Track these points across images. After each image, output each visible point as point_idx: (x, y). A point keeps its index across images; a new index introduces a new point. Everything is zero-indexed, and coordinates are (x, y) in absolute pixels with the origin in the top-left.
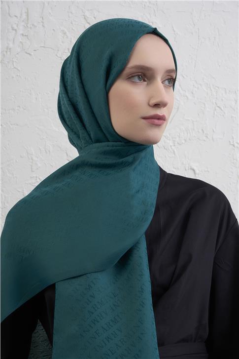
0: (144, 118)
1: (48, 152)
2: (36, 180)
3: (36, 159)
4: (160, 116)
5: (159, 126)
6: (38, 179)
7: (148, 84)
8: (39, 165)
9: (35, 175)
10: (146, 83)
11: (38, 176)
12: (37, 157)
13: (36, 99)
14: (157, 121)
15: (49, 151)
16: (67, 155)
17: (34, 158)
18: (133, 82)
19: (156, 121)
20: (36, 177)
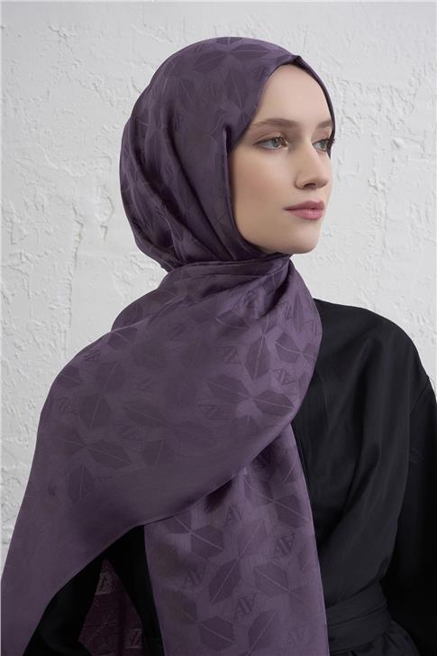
0: (290, 209)
1: (40, 208)
2: (21, 259)
3: (19, 221)
4: (315, 204)
5: (315, 220)
6: (23, 257)
7: (290, 150)
8: (25, 232)
9: (18, 251)
10: (286, 148)
11: (23, 252)
12: (21, 218)
13: (15, 109)
14: (310, 211)
15: (42, 206)
16: (76, 213)
17: (16, 220)
18: (266, 149)
19: (310, 213)
20: (21, 254)
